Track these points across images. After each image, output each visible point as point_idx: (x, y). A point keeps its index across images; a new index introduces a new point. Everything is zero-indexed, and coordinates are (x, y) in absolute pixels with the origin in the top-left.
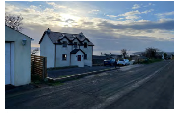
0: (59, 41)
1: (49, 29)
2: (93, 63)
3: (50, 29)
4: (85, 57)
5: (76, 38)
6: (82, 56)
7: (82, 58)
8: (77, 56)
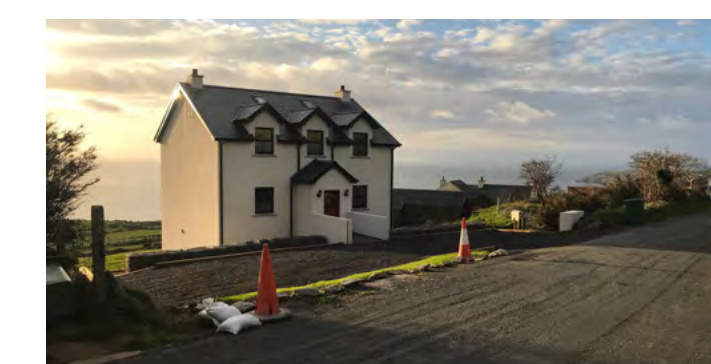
0: (240, 125)
1: (195, 71)
2: (394, 222)
3: (199, 73)
4: (360, 199)
5: (318, 113)
6: (346, 194)
7: (346, 204)
8: (319, 196)
